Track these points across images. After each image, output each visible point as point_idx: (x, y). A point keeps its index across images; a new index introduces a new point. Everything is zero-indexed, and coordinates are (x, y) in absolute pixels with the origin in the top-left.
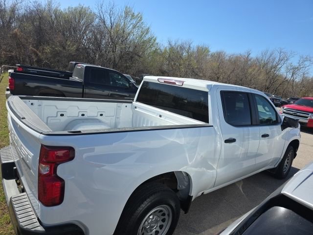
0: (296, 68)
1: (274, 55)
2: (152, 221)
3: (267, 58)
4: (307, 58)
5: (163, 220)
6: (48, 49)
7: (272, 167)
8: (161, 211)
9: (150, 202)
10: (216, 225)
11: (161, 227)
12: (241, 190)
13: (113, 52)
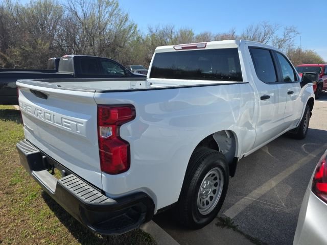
0: (282, 41)
1: (259, 30)
2: (207, 186)
3: (252, 35)
4: (291, 29)
5: (216, 185)
6: (17, 52)
7: (294, 127)
8: (214, 175)
9: (205, 164)
10: (259, 186)
11: (214, 192)
12: (268, 153)
13: (91, 45)
